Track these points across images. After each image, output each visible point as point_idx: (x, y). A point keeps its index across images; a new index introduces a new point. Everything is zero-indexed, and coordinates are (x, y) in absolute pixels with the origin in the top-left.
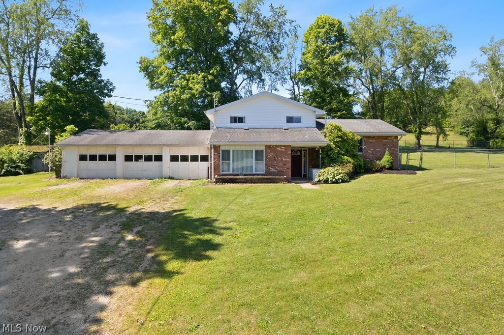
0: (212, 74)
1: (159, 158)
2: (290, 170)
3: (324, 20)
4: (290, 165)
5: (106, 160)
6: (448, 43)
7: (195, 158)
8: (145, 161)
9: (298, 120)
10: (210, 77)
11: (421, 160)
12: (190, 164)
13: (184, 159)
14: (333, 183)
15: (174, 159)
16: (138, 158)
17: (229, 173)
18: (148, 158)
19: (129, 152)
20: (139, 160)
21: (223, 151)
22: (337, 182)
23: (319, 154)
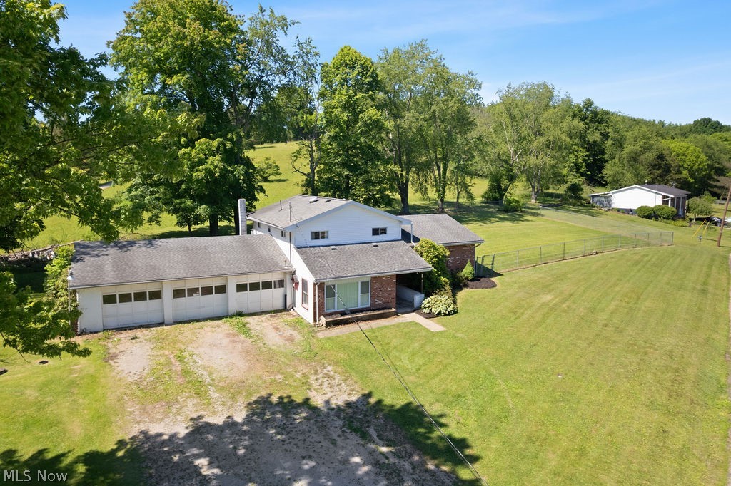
0: (231, 140)
1: (222, 289)
2: (395, 300)
3: (354, 58)
4: (395, 294)
5: (146, 299)
6: (476, 92)
7: (267, 285)
8: (202, 295)
9: (384, 231)
10: (228, 145)
11: (492, 264)
12: (262, 293)
13: (255, 287)
14: (445, 314)
15: (241, 288)
16: (192, 291)
17: (333, 311)
18: (207, 291)
19: (179, 286)
20: (194, 295)
21: (327, 286)
22: (449, 314)
23: (421, 279)
